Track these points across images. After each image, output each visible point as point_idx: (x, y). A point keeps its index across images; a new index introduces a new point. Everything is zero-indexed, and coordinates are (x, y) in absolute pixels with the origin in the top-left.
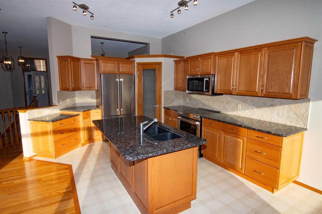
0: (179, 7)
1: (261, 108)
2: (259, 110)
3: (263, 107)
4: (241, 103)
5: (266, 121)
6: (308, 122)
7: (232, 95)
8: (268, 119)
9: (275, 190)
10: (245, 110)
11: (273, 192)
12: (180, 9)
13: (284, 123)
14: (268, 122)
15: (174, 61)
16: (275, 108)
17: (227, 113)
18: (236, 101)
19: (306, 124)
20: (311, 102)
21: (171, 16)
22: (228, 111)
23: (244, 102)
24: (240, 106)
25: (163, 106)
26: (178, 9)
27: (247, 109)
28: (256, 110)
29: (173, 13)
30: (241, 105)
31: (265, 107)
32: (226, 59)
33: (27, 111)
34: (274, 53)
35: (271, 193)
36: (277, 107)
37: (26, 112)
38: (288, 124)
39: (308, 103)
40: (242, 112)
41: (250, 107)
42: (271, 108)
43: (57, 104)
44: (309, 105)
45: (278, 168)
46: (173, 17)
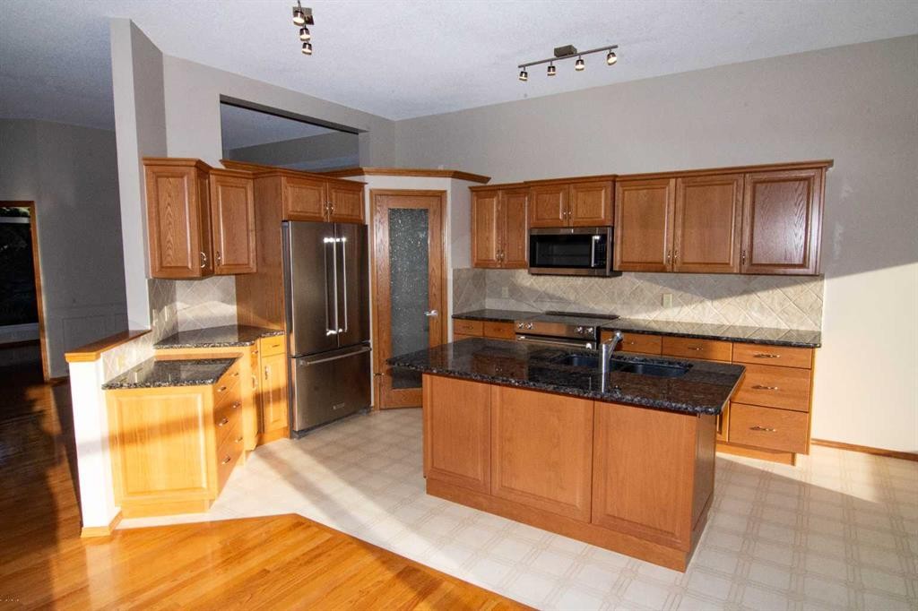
0: (555, 59)
1: (723, 300)
2: (716, 303)
3: (726, 297)
4: (670, 290)
5: (734, 327)
6: (823, 319)
7: (666, 272)
8: (741, 321)
9: (799, 457)
10: (682, 306)
11: (793, 463)
12: (554, 63)
13: (774, 325)
14: (740, 327)
15: (470, 188)
16: (753, 296)
17: (632, 318)
18: (657, 289)
19: (818, 322)
20: (825, 281)
21: (521, 75)
22: (637, 312)
23: (679, 289)
24: (669, 298)
25: (450, 312)
26: (549, 64)
27: (687, 305)
28: (709, 303)
29: (528, 69)
30: (671, 296)
31: (731, 297)
32: (645, 191)
33: (102, 354)
34: (766, 187)
35: (790, 466)
36: (759, 294)
37: (98, 357)
38: (782, 328)
39: (820, 283)
40: (676, 310)
41: (696, 298)
42: (745, 297)
43: (149, 328)
44: (822, 286)
45: (808, 412)
46: (525, 80)
